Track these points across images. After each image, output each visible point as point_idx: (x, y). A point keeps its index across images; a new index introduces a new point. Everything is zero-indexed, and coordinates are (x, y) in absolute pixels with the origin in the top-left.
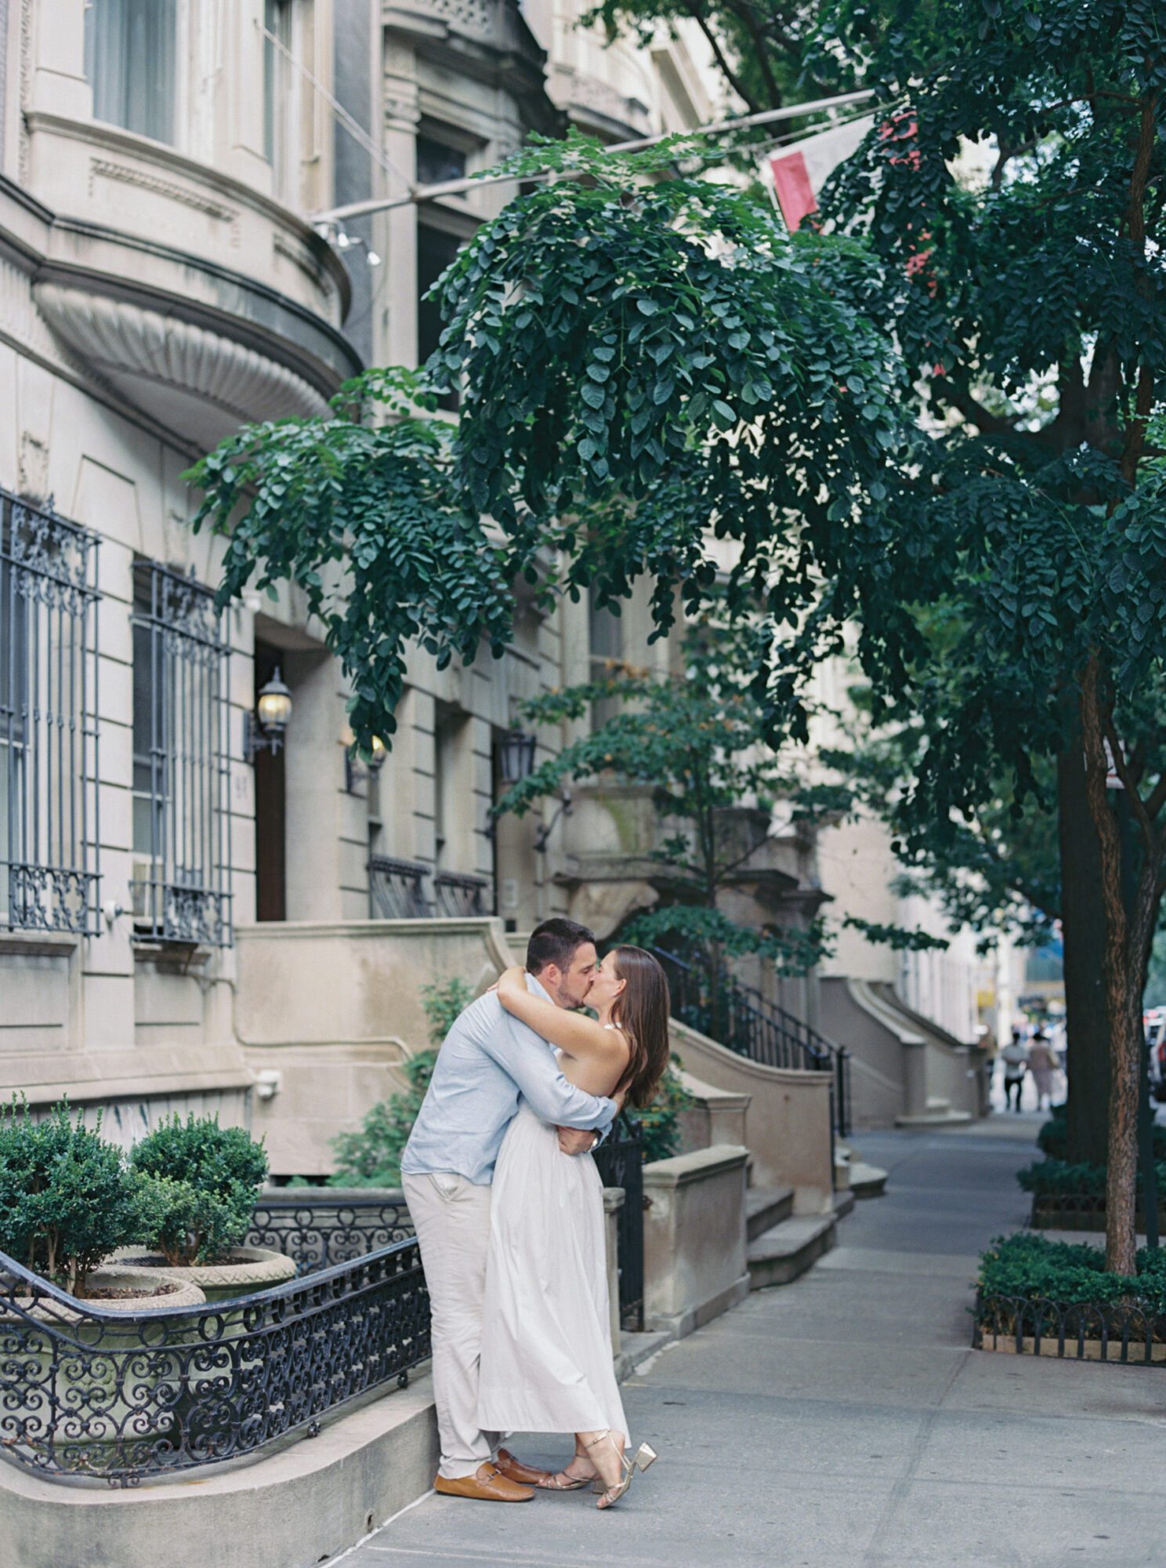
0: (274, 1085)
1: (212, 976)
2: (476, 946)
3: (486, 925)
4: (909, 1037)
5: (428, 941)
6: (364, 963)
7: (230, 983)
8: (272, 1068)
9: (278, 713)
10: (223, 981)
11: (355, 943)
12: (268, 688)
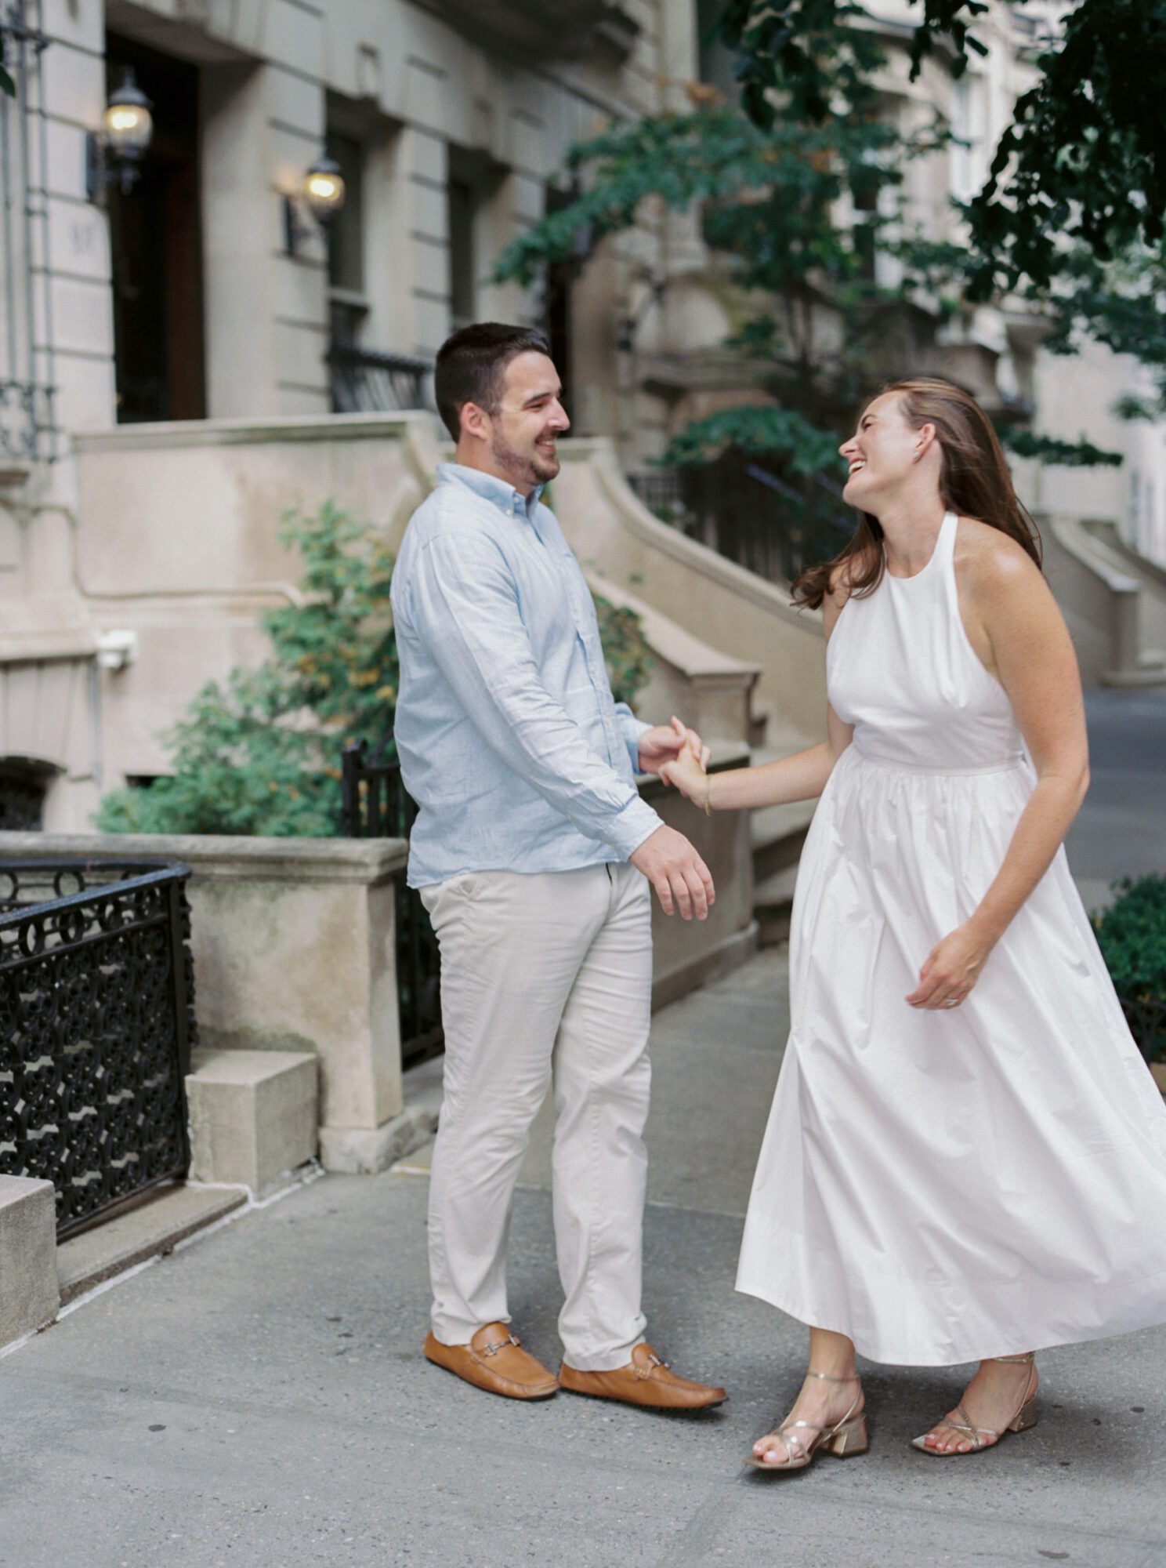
0: (124, 652)
1: (33, 502)
2: (390, 453)
3: (402, 424)
4: (1121, 581)
5: (325, 449)
6: (242, 481)
7: (66, 512)
8: (123, 627)
9: (128, 131)
10: (52, 508)
11: (230, 454)
12: (119, 96)
